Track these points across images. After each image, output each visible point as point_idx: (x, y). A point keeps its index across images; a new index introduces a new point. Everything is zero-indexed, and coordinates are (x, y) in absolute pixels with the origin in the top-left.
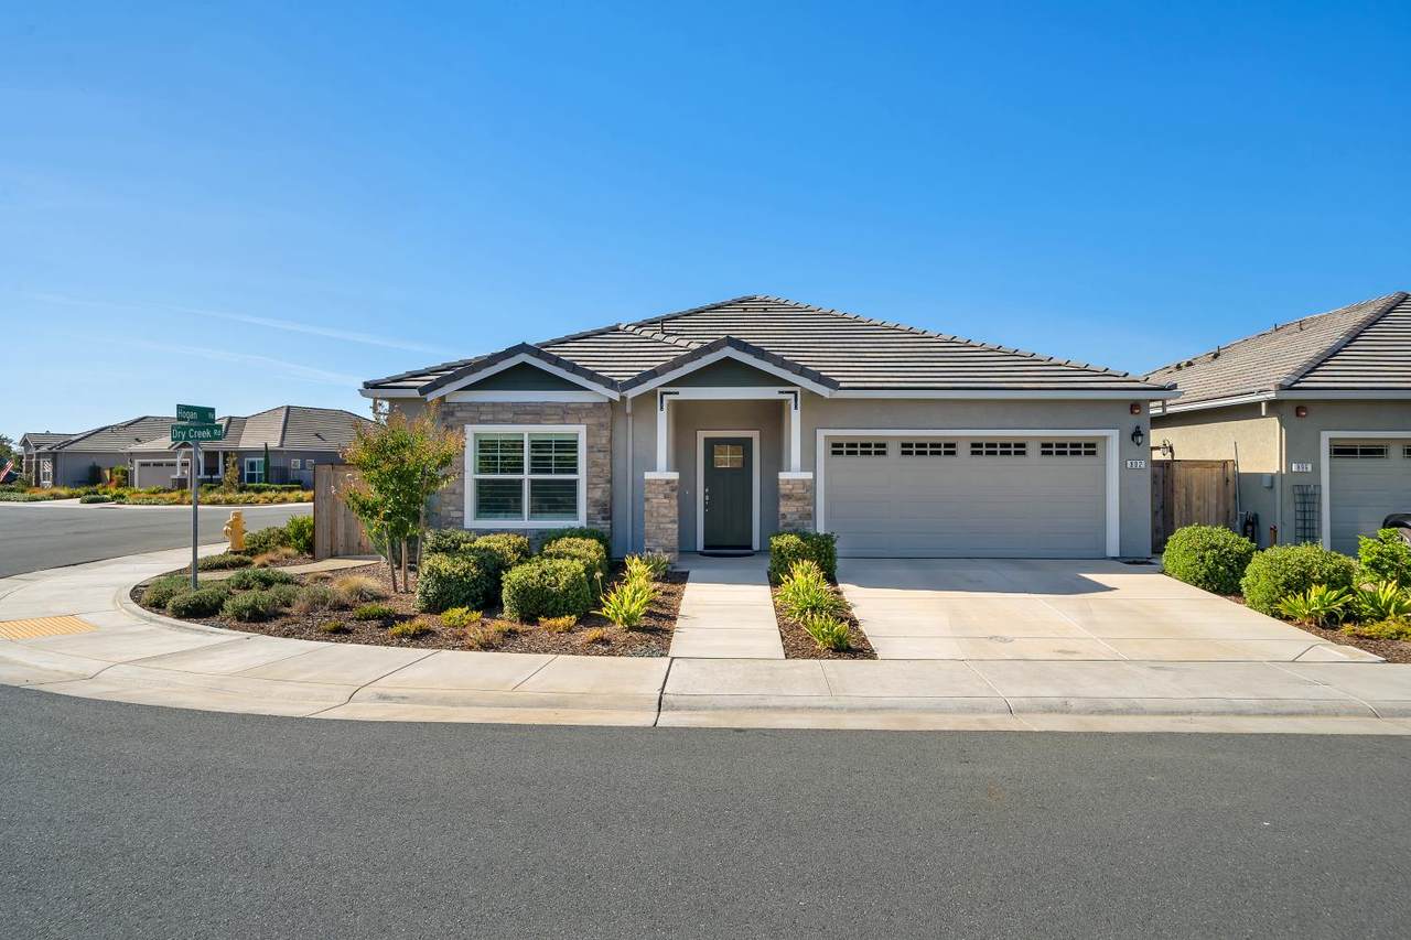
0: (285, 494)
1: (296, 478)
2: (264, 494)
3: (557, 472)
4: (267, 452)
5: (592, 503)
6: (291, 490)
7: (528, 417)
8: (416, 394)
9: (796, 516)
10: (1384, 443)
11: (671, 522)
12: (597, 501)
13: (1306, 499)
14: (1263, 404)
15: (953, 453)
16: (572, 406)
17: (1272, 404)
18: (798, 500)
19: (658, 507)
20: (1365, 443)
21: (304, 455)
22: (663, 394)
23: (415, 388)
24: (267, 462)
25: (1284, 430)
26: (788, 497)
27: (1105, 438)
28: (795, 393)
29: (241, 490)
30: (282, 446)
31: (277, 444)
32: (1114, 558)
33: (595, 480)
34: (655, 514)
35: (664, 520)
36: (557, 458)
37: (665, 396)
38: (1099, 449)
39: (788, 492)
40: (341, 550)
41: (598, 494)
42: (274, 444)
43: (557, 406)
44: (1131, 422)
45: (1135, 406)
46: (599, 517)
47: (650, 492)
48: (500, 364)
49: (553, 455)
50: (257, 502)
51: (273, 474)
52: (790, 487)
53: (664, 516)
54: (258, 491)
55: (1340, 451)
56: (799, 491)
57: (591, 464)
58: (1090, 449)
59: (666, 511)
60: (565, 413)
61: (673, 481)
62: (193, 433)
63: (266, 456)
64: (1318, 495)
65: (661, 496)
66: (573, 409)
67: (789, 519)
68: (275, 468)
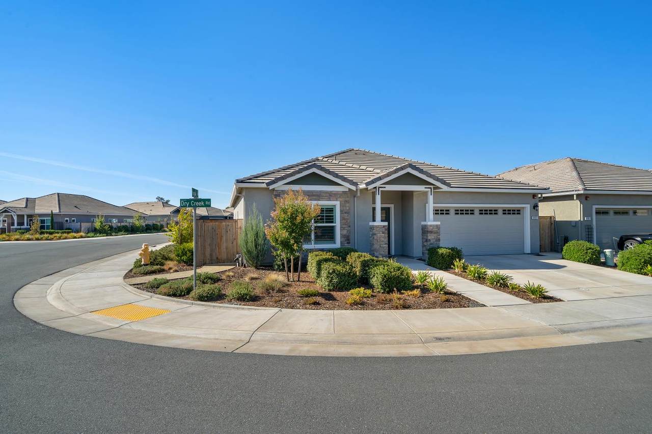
0: (65, 235)
1: (68, 227)
2: (54, 235)
3: (326, 222)
4: (52, 215)
5: (342, 236)
6: (68, 233)
7: (314, 197)
8: (264, 186)
9: (434, 240)
10: (608, 210)
11: (385, 244)
12: (345, 235)
13: (589, 229)
14: (575, 196)
15: (473, 214)
16: (333, 192)
17: (578, 195)
18: (435, 233)
19: (380, 238)
20: (604, 210)
21: (70, 216)
22: (379, 187)
23: (263, 183)
24: (52, 220)
25: (582, 205)
26: (431, 232)
27: (523, 208)
28: (431, 188)
29: (42, 233)
30: (60, 212)
31: (58, 211)
32: (528, 254)
33: (344, 226)
34: (379, 241)
35: (382, 243)
36: (326, 216)
37: (380, 189)
38: (521, 212)
39: (431, 230)
40: (208, 262)
41: (345, 232)
42: (56, 211)
43: (326, 192)
44: (534, 201)
45: (534, 196)
46: (345, 242)
47: (377, 231)
48: (303, 173)
49: (325, 215)
50: (53, 239)
51: (56, 226)
52: (431, 228)
53: (383, 241)
54: (51, 233)
55: (598, 213)
56: (435, 230)
57: (342, 219)
58: (518, 212)
59: (383, 239)
60: (331, 196)
61: (386, 226)
62: (193, 203)
63: (52, 217)
64: (592, 228)
65: (381, 233)
66: (334, 194)
67: (432, 242)
68: (57, 223)
